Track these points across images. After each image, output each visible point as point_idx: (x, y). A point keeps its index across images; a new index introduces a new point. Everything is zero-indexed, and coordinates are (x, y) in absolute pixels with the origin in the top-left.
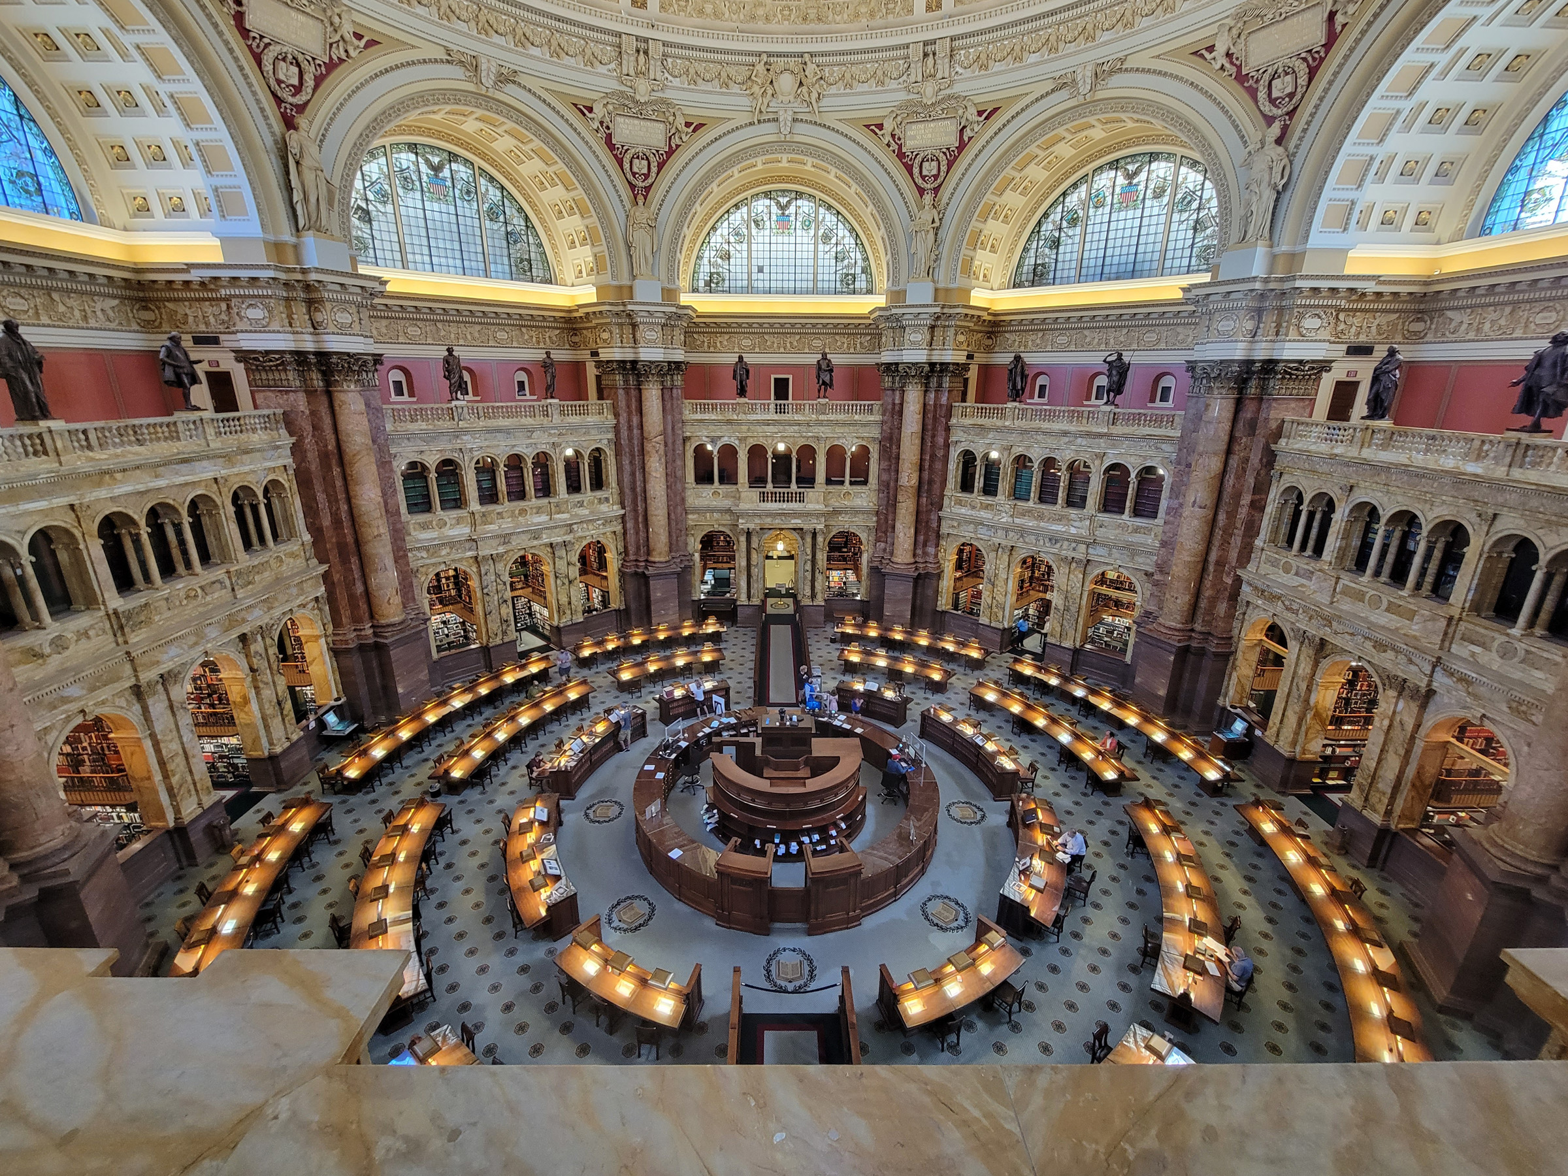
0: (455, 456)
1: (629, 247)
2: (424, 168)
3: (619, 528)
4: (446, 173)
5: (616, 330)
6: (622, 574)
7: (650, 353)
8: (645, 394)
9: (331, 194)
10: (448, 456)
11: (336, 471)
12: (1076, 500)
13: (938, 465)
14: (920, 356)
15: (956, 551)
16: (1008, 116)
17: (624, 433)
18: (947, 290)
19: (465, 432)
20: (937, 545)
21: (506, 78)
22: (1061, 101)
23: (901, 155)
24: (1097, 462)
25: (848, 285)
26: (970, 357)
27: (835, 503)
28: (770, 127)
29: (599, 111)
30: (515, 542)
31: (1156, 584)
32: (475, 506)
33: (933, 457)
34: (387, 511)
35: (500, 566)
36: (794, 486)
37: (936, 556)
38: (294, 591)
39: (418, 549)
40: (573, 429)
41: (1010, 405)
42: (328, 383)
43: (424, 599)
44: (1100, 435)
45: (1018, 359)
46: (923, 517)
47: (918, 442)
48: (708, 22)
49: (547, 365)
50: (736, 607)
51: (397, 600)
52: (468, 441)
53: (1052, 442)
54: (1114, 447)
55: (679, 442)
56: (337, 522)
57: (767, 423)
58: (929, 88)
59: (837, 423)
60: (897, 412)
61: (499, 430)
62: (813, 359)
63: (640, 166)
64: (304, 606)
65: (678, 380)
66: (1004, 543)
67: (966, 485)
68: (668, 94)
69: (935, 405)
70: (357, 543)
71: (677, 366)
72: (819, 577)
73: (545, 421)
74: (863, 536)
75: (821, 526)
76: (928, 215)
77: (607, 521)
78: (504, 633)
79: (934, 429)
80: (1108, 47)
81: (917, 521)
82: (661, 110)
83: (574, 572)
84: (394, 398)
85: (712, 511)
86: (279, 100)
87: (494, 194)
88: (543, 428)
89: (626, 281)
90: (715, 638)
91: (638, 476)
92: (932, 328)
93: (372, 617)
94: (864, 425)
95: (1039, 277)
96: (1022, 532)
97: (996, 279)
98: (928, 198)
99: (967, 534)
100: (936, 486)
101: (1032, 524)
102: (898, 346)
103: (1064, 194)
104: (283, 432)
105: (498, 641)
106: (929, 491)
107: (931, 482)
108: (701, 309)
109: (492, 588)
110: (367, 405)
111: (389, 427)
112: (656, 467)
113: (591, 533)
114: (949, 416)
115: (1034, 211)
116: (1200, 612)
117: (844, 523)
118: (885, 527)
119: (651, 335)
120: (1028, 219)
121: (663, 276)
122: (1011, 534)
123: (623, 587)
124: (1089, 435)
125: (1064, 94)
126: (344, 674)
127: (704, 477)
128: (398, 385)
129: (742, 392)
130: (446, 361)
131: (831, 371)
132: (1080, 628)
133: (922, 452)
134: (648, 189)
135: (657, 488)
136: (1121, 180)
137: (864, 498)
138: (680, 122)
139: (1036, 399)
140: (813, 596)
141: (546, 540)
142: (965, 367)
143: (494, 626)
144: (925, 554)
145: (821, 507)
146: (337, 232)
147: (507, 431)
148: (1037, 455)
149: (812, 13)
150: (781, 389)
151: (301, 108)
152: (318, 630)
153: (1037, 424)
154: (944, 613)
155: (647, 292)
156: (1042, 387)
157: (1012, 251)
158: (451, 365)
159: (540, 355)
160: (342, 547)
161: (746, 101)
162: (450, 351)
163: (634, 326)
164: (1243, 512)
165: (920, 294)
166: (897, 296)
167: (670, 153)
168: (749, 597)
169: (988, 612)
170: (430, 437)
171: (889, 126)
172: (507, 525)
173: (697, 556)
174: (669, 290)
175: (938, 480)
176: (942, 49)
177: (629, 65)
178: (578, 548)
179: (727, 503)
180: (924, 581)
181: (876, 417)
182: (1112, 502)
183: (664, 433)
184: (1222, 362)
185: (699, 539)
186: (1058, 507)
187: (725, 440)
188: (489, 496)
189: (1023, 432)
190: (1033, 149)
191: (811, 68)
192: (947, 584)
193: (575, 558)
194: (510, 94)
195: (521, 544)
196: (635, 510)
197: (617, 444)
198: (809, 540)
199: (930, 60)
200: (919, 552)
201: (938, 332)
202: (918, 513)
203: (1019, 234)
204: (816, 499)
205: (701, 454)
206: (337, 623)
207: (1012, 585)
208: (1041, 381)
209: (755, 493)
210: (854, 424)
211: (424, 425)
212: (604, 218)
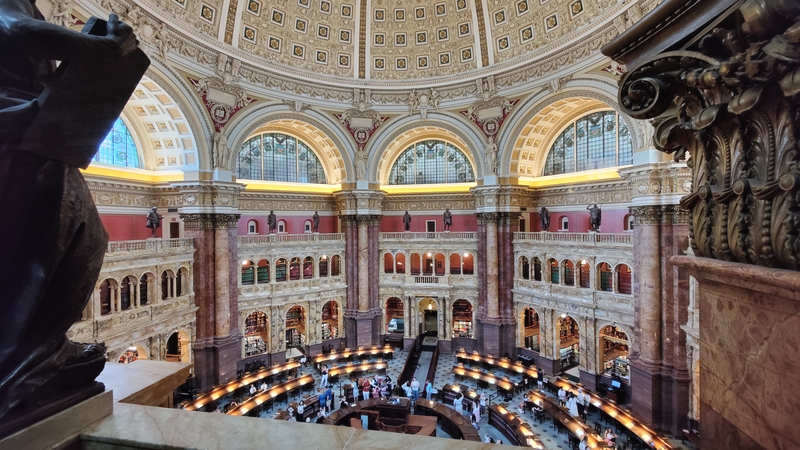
0: (268, 258)
1: (355, 167)
2: (275, 141)
3: (345, 295)
4: (284, 143)
5: (348, 202)
6: (344, 318)
7: (361, 212)
8: (360, 230)
9: (229, 154)
10: (264, 258)
11: (211, 264)
12: (584, 283)
13: (508, 264)
14: (493, 209)
15: (524, 312)
16: (524, 102)
17: (350, 248)
18: (504, 179)
19: (273, 247)
20: (512, 308)
21: (305, 107)
22: (546, 95)
23: (477, 123)
24: (592, 262)
25: (462, 178)
26: (523, 209)
27: (455, 284)
28: (418, 116)
29: (344, 116)
30: (291, 300)
31: (638, 334)
32: (273, 281)
33: (505, 259)
34: (230, 282)
35: (282, 312)
36: (434, 275)
37: (512, 314)
38: (181, 318)
39: (244, 302)
40: (325, 246)
41: (542, 232)
42: (215, 226)
43: (243, 328)
44: (591, 247)
45: (544, 209)
46: (502, 292)
47: (495, 252)
48: (390, 80)
49: (316, 217)
50: (403, 340)
51: (227, 326)
52: (274, 251)
53: (566, 251)
54: (600, 253)
55: (376, 252)
56: (207, 287)
57: (419, 243)
58: (486, 96)
59: (454, 243)
60: (484, 237)
61: (289, 246)
62: (441, 212)
63: (362, 135)
64: (184, 326)
65: (376, 223)
66: (547, 308)
67: (526, 275)
68: (373, 108)
69: (504, 233)
70: (215, 297)
71: (376, 216)
72: (448, 324)
73: (312, 243)
74: (472, 302)
75: (447, 296)
76: (491, 146)
77: (339, 291)
78: (280, 347)
79: (504, 245)
80: (564, 72)
81: (499, 295)
82: (370, 114)
83: (319, 317)
84: (249, 233)
85: (392, 287)
86: (215, 122)
87: (304, 150)
88: (310, 246)
89: (354, 181)
90: (389, 356)
91: (355, 269)
92: (498, 196)
93: (215, 334)
94: (469, 243)
95: (557, 169)
96: (557, 301)
97: (535, 172)
98: (491, 139)
99: (527, 303)
100: (508, 276)
101: (561, 296)
102: (482, 205)
103: (564, 132)
104: (192, 247)
105: (276, 351)
106: (505, 278)
107: (505, 273)
108: (390, 192)
109: (277, 323)
110: (230, 235)
111: (239, 245)
112: (363, 264)
113: (330, 297)
114: (512, 238)
115: (549, 141)
116: (664, 353)
117: (460, 295)
118: (482, 298)
119: (363, 203)
120: (547, 145)
121: (371, 178)
122: (551, 302)
123: (345, 326)
124: (584, 247)
125: (547, 92)
126: (196, 362)
127: (389, 270)
128: (252, 227)
129: (407, 228)
130: (270, 216)
131: (451, 217)
132: (598, 361)
133: (499, 257)
134: (365, 144)
135: (364, 275)
136: (590, 124)
137: (471, 281)
138: (379, 117)
139: (563, 229)
140: (445, 336)
141: (306, 299)
142: (519, 214)
143: (275, 342)
144: (506, 313)
145: (447, 286)
146: (229, 168)
147: (293, 247)
148: (559, 258)
149: (434, 73)
150: (431, 227)
151: (223, 125)
152: (189, 339)
153: (557, 242)
154: (520, 349)
155: (363, 185)
156: (566, 224)
157: (541, 159)
158: (272, 219)
159: (313, 213)
160: (207, 299)
161: (407, 107)
162: (272, 212)
163: (356, 200)
164: (676, 290)
165: (491, 180)
166: (481, 182)
167: (375, 129)
168: (410, 334)
169: (543, 349)
170: (256, 250)
171: (470, 111)
172: (288, 291)
173: (384, 311)
174: (373, 184)
175: (509, 271)
176: (491, 81)
177: (357, 98)
178: (323, 304)
179: (399, 283)
180: (506, 329)
181: (475, 240)
182: (604, 285)
183: (368, 248)
184: (643, 207)
185: (386, 301)
186: (574, 287)
187: (399, 251)
188: (282, 277)
189: (551, 246)
190: (538, 114)
191: (434, 92)
192: (521, 331)
193: (320, 310)
194: (308, 113)
195: (294, 301)
196: (353, 286)
197: (346, 252)
198: (441, 303)
199: (486, 85)
200: (502, 312)
201: (501, 198)
202: (499, 290)
203: (544, 151)
204: (444, 281)
205: (388, 258)
206: (198, 336)
207: (556, 333)
208: (565, 220)
209: (413, 278)
210: (464, 243)
211: (255, 244)
212: (345, 156)
